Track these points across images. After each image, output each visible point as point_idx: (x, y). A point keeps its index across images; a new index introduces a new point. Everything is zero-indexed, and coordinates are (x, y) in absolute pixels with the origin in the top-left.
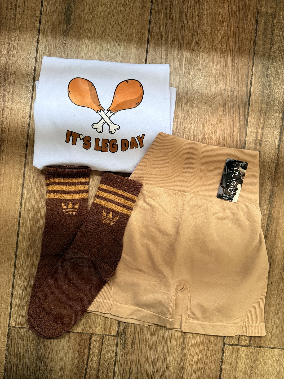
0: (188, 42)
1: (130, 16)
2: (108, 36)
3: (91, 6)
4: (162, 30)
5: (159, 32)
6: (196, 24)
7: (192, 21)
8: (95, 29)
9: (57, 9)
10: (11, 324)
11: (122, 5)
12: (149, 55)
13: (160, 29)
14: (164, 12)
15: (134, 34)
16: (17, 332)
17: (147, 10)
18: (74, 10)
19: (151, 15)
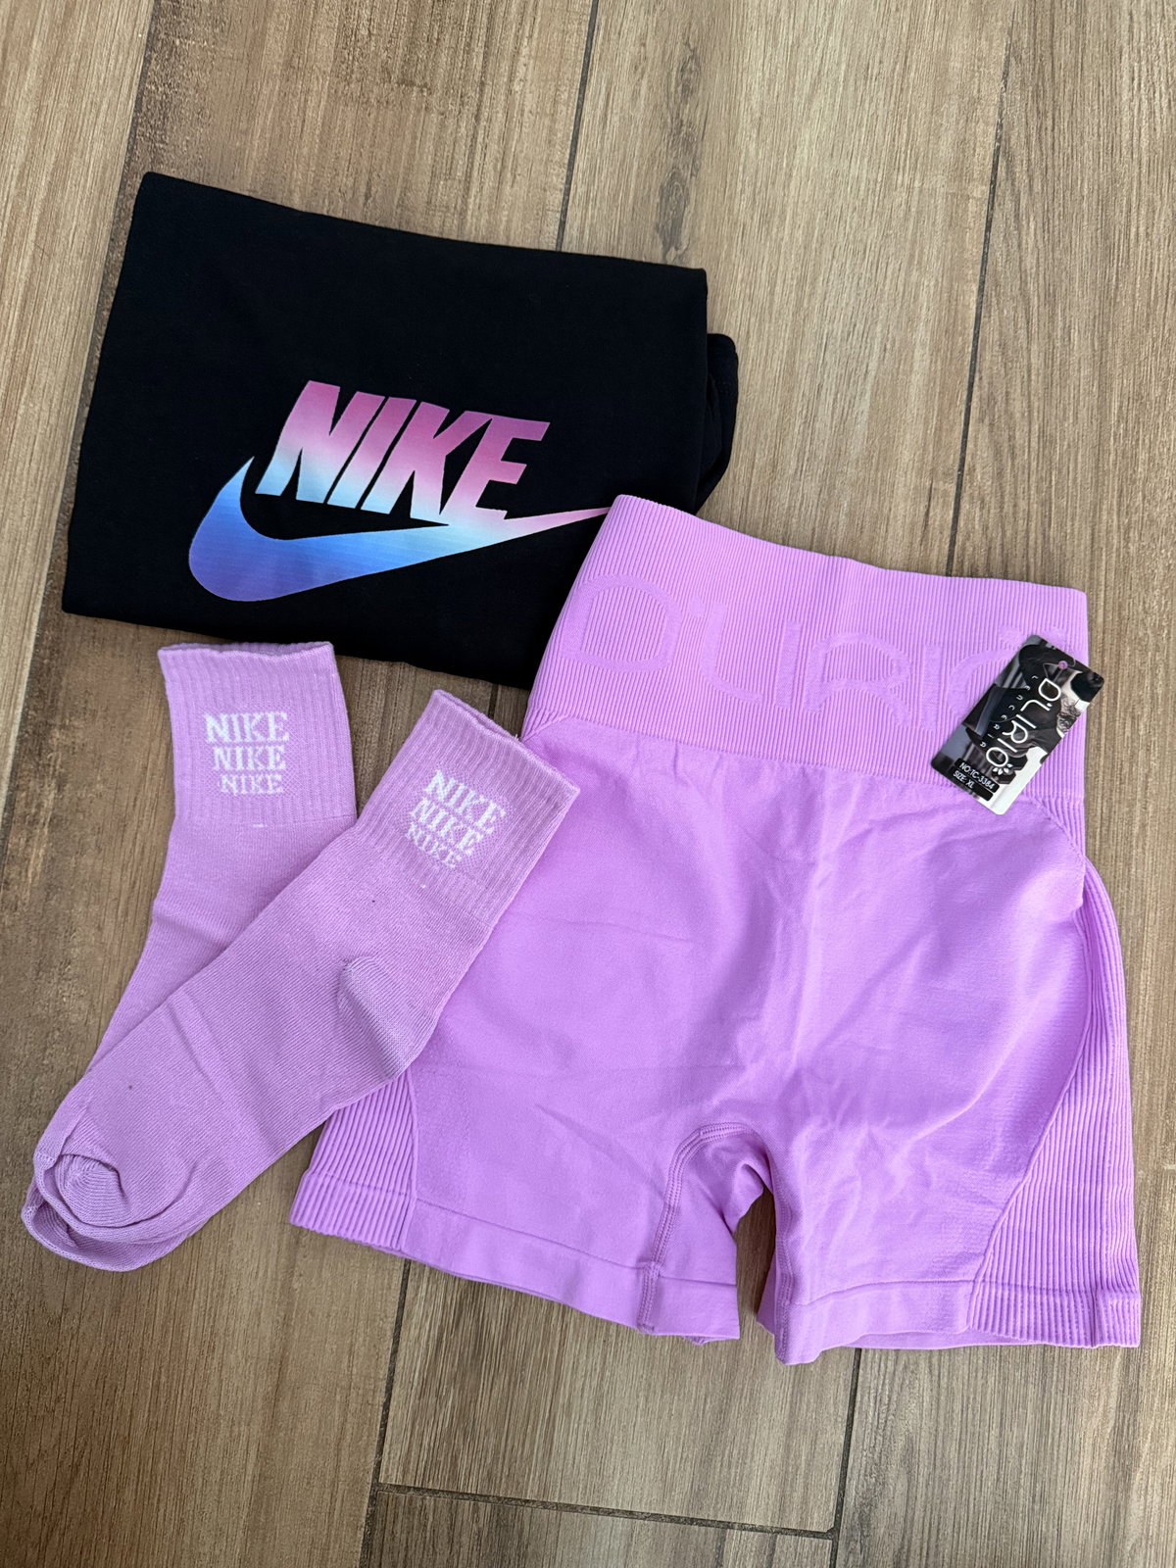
0: (1128, 336)
1: (911, 227)
2: (825, 299)
3: (759, 184)
4: (1031, 287)
5: (1018, 292)
6: (1161, 269)
7: (1146, 260)
8: (774, 268)
9: (628, 187)
10: (383, 1474)
11: (878, 185)
12: (981, 379)
13: (1024, 282)
14: (1039, 220)
15: (923, 298)
16: (410, 1512)
17: (975, 210)
18: (693, 196)
19: (988, 228)
